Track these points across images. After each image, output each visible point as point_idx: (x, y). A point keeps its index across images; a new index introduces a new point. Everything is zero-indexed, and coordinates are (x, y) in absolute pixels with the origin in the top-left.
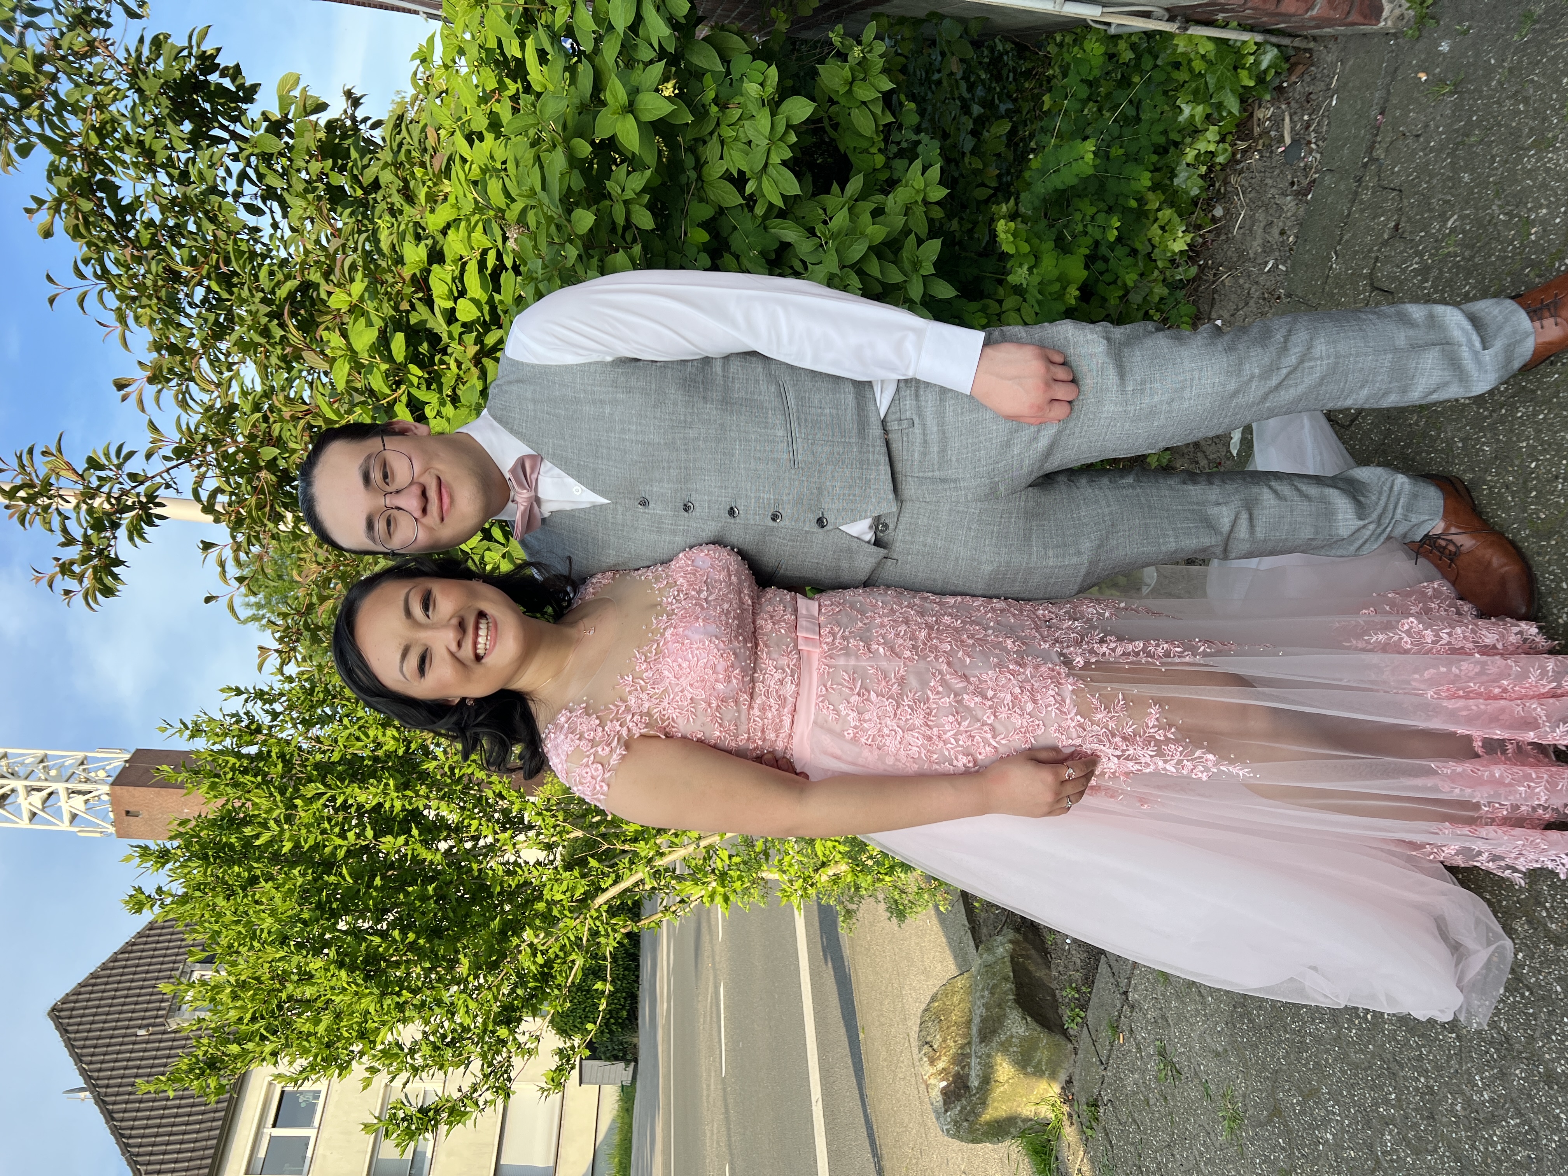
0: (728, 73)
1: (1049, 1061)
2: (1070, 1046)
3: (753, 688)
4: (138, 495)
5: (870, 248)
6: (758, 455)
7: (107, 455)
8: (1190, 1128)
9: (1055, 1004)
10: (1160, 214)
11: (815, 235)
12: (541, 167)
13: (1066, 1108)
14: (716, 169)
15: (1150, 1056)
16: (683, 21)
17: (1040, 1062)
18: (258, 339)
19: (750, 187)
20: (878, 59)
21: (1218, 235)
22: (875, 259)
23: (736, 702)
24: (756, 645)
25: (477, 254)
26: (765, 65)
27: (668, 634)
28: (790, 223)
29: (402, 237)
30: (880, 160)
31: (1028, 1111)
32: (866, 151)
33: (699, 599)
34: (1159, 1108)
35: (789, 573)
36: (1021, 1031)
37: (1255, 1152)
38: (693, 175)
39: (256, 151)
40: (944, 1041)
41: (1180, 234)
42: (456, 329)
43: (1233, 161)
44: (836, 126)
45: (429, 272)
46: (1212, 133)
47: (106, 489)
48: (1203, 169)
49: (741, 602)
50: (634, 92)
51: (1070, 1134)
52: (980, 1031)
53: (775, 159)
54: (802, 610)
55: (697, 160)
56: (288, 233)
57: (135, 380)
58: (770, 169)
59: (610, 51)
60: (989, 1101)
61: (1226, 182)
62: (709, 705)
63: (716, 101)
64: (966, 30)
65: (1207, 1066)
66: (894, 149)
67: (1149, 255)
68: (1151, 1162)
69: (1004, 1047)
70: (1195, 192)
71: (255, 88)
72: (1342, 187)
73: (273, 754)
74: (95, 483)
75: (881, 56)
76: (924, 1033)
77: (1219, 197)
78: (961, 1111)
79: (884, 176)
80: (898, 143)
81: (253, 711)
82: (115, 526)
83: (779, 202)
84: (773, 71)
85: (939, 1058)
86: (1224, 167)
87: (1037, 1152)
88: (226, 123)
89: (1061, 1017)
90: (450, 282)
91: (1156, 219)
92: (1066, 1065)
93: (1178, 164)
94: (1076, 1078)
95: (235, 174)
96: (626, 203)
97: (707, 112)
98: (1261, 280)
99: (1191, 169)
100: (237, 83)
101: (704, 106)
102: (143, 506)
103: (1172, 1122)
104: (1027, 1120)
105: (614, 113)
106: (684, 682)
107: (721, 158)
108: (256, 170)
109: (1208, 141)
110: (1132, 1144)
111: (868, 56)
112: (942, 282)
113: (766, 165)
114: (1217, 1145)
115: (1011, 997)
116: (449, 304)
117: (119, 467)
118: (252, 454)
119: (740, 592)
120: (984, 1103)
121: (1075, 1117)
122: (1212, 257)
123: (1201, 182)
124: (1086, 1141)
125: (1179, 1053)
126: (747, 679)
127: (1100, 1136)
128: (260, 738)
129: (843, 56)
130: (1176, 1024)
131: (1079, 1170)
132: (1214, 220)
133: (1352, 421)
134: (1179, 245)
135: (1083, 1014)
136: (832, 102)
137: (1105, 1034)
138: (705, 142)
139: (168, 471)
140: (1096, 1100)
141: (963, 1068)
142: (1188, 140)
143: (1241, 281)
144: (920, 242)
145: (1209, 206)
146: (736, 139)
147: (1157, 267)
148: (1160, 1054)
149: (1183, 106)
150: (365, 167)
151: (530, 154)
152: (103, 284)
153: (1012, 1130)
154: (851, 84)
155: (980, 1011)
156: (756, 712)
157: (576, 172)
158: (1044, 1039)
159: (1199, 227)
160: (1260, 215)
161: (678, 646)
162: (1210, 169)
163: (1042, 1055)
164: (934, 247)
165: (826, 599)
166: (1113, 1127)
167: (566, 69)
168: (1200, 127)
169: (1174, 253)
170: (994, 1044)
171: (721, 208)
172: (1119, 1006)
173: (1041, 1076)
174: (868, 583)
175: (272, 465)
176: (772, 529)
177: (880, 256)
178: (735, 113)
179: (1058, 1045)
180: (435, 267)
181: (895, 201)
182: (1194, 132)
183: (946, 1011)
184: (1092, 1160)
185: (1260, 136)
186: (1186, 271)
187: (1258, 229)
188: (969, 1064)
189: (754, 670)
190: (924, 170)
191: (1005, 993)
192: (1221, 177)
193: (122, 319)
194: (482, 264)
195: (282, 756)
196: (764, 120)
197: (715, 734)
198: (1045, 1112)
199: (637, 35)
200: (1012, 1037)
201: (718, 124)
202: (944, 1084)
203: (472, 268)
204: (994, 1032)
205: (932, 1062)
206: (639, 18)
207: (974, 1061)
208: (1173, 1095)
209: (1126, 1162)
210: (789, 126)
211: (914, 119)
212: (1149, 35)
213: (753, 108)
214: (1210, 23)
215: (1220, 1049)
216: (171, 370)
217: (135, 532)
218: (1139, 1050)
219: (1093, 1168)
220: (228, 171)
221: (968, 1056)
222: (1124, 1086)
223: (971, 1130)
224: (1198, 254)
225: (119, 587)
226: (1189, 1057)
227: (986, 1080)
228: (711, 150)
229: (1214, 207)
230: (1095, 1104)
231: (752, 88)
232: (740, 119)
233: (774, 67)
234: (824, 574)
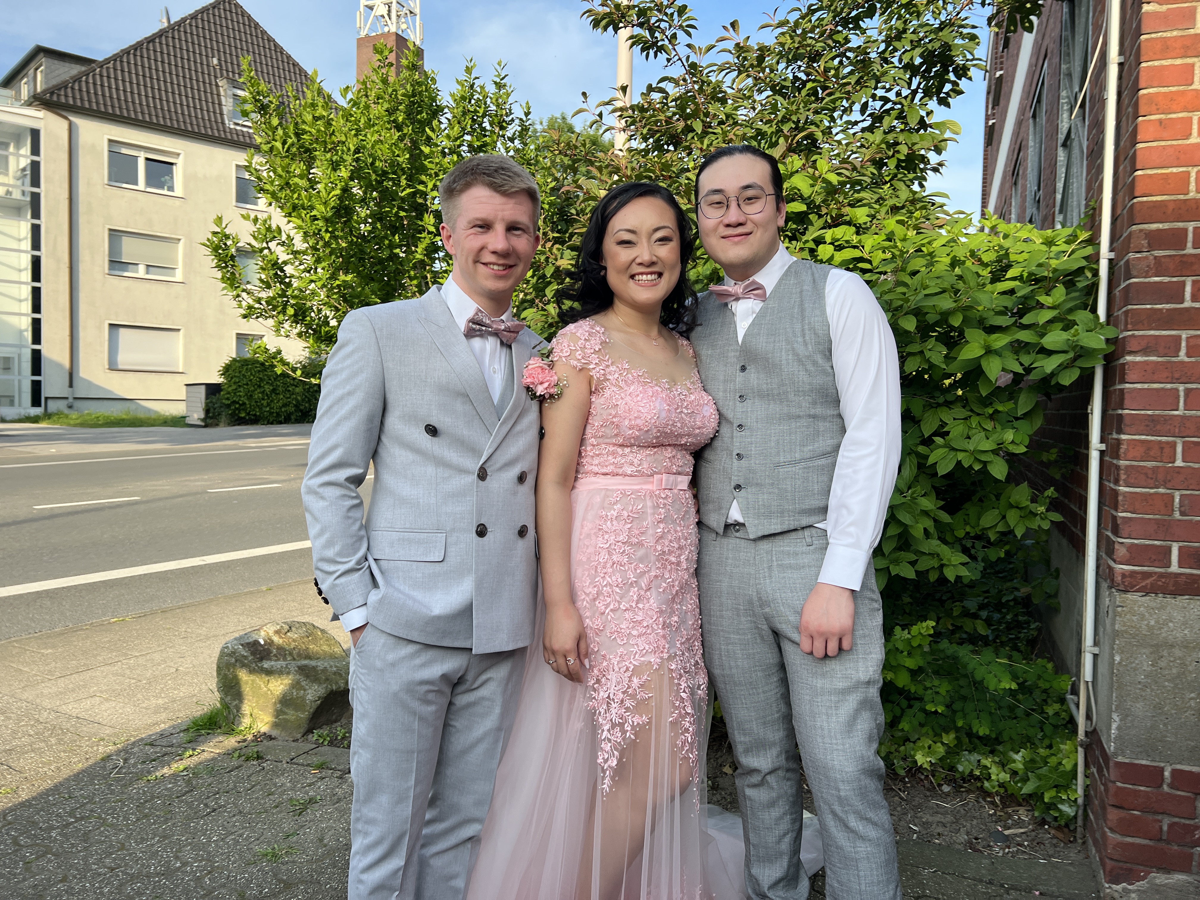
0: (1017, 419)
1: (286, 721)
2: (299, 736)
3: (627, 446)
4: (663, 40)
5: (906, 525)
6: (781, 442)
7: (688, 19)
8: (259, 825)
9: (330, 722)
10: (939, 744)
11: (909, 488)
12: (941, 293)
13: (250, 737)
14: (946, 416)
15: (307, 793)
16: (1053, 383)
17: (285, 713)
18: (780, 114)
19: (938, 440)
20: (1037, 524)
21: (929, 790)
22: (899, 531)
23: (616, 435)
24: (654, 447)
25: (866, 256)
26: (1027, 443)
27: (657, 388)
28: (915, 471)
29: (869, 205)
30: (960, 534)
31: (246, 708)
32: (966, 523)
33: (682, 408)
34: (268, 802)
35: (703, 469)
36: (309, 697)
37: (253, 873)
38: (941, 400)
39: (906, 108)
40: (294, 641)
41: (928, 759)
42: (812, 245)
43: (986, 794)
44: (981, 500)
45: (849, 223)
46: (1004, 777)
47: (665, 18)
48: (977, 773)
49: (680, 436)
50: (997, 353)
51: (231, 742)
52: (306, 666)
53: (961, 456)
54: (680, 478)
55: (951, 403)
56: (852, 131)
57: (738, 35)
58: (953, 453)
59: (1025, 336)
60: (252, 677)
61: (969, 791)
62: (614, 417)
63: (996, 412)
64: (1050, 596)
65: (310, 833)
66: (969, 545)
67: (908, 740)
68: (225, 801)
69: (296, 685)
70: (960, 768)
71: (948, 105)
72: (984, 872)
73: (485, 139)
74: (669, 11)
75: (1039, 526)
76: (297, 625)
77: (957, 789)
78: (243, 656)
79: (949, 538)
80: (973, 547)
81: (513, 125)
82: (641, 25)
83: (931, 461)
84: (1022, 449)
85: (281, 637)
86: (982, 788)
87: (210, 719)
88: (921, 86)
89: (320, 728)
90: (845, 238)
91: (935, 743)
92: (283, 734)
93: (979, 753)
94: (276, 742)
95: (887, 95)
96: (922, 352)
97: (986, 406)
98: (902, 823)
99: (976, 764)
100: (951, 93)
101: (991, 404)
102: (655, 44)
103: (260, 813)
104: (238, 709)
105: (985, 340)
106: (628, 398)
107: (954, 419)
108: (892, 109)
109: (998, 775)
110: (235, 787)
111: (1038, 518)
112: (885, 582)
113: (957, 450)
114: (252, 846)
115: (334, 688)
116: (828, 239)
117: (681, 27)
118: (695, 115)
119: (689, 435)
120: (252, 671)
121: (245, 744)
122: (912, 786)
123: (967, 772)
124: (229, 754)
125: (315, 813)
126: (632, 441)
127: (235, 763)
128: (497, 130)
129: (1034, 500)
130: (336, 809)
131: (203, 751)
132: (940, 785)
133: (818, 892)
134: (921, 759)
135: (326, 743)
136: (998, 497)
137: (316, 760)
138: (964, 407)
139: (680, 59)
140: (262, 758)
141: (275, 656)
142: (997, 759)
143: (899, 809)
144: (913, 563)
145: (950, 781)
146: (970, 428)
147: (900, 746)
148: (311, 800)
149: (1020, 754)
150: (904, 181)
151: (946, 285)
152: (804, 11)
153: (229, 698)
154: (1017, 507)
155: (320, 665)
156: (612, 448)
157: (938, 317)
158: (304, 715)
159: (933, 776)
160: (950, 818)
161: (651, 394)
162: (978, 778)
163: (291, 715)
164: (909, 573)
165: (689, 494)
166: (243, 773)
167: (1006, 307)
168: (1006, 768)
169: (913, 757)
170: (298, 677)
171: (920, 421)
172: (340, 768)
173: (274, 716)
174: (700, 524)
175: (689, 129)
176: (731, 455)
177: (900, 535)
178: (989, 425)
179: (299, 726)
180: (853, 229)
181: (934, 545)
182: (1003, 765)
183: (315, 640)
184: (214, 759)
185: (1007, 813)
186: (901, 767)
187: (938, 818)
188: (278, 660)
189: (639, 446)
190: (963, 564)
191: (337, 683)
192: (972, 788)
193: (781, 24)
194: (861, 260)
195: (485, 145)
196: (988, 445)
197: (595, 422)
198: (246, 721)
199: (1038, 353)
200: (305, 690)
201: (978, 414)
202: (262, 642)
203: (857, 253)
204: (307, 676)
205: (277, 632)
206: (1049, 353)
207: (281, 663)
208: (281, 812)
209: (220, 783)
210: (985, 463)
211: (993, 558)
212: (1072, 722)
213: (995, 437)
214: (1087, 766)
215: (325, 841)
216: (745, 59)
217: (635, 40)
218: (309, 785)
219: (209, 761)
220: (889, 90)
221: (285, 659)
222: (278, 777)
223: (228, 665)
224: (913, 775)
225: (600, 30)
226: (313, 820)
227: (269, 672)
228: (959, 412)
229: (948, 785)
230: (259, 757)
231: (1009, 435)
232: (985, 429)
233: (1025, 450)
234: (704, 494)
